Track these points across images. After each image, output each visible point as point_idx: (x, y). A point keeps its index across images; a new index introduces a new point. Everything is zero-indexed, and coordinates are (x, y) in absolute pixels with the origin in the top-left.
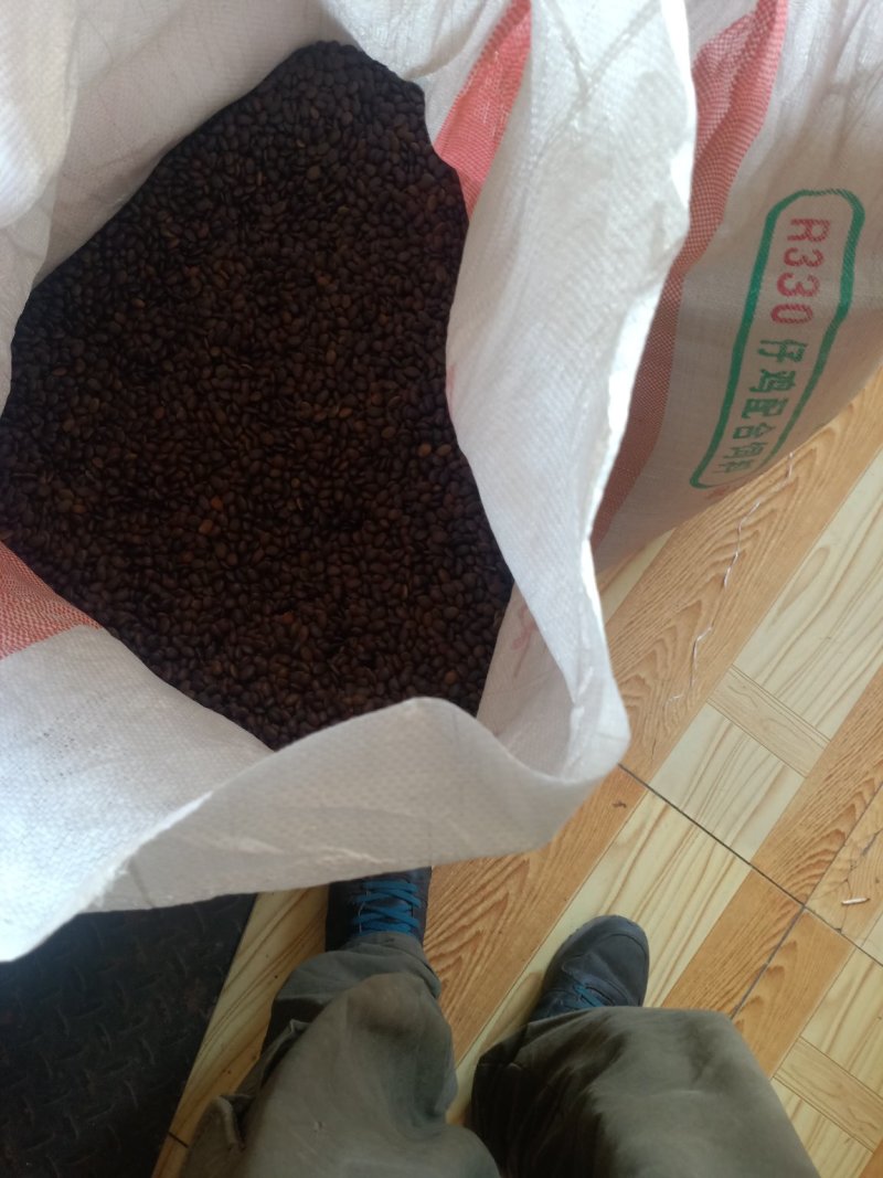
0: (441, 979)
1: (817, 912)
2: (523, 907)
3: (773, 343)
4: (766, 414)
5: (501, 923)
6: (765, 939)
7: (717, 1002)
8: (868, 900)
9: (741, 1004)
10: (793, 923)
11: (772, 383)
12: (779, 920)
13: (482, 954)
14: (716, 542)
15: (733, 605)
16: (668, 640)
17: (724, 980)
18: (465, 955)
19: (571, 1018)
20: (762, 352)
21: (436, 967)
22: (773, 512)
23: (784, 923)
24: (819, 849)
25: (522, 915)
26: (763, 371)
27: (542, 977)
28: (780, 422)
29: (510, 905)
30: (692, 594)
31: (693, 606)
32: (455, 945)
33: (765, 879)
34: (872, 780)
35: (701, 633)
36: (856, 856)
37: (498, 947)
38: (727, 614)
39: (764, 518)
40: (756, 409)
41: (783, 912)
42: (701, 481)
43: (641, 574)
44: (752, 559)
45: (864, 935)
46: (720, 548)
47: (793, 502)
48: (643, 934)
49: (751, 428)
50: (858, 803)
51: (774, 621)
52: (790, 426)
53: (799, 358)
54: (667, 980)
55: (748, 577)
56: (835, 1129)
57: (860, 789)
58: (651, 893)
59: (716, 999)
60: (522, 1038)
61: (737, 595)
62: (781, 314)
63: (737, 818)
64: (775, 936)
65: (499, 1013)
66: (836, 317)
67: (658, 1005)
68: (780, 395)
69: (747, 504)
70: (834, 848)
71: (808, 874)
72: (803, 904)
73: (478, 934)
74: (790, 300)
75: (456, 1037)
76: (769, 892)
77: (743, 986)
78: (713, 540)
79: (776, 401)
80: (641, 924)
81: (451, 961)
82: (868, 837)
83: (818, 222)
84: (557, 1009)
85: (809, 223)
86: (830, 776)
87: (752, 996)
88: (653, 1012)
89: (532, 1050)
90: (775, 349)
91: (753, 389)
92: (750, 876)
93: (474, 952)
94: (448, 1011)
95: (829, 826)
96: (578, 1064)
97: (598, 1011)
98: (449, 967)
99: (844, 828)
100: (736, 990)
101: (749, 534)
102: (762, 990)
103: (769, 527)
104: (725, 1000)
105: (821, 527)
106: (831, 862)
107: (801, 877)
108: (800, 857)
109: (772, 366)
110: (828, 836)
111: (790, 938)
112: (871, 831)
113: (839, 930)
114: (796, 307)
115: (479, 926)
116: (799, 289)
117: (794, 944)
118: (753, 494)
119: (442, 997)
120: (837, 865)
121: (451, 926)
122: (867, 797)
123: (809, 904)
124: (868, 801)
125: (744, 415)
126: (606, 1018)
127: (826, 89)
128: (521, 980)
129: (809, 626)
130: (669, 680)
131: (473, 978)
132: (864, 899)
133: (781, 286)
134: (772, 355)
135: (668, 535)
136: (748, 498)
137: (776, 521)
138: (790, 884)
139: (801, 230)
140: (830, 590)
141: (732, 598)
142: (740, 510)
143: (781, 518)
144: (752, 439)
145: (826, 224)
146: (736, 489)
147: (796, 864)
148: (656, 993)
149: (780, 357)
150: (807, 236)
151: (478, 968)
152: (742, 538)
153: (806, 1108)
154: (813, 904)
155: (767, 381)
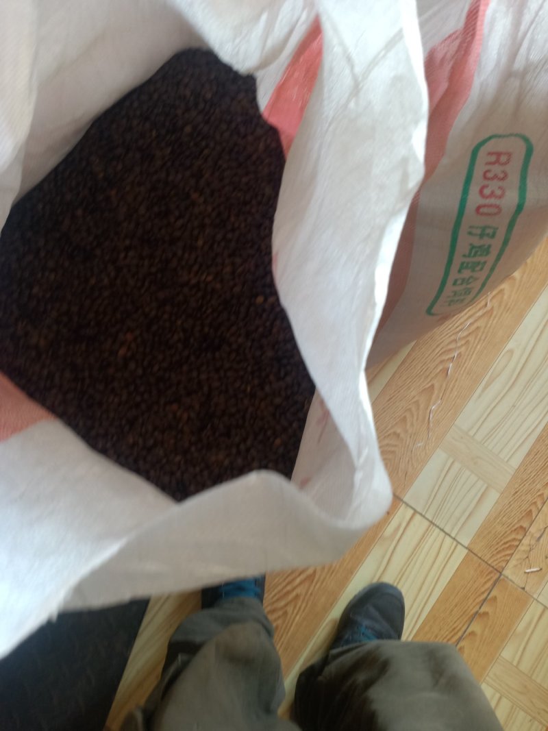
0: (274, 625)
1: (510, 577)
2: (325, 579)
3: (477, 228)
4: (473, 270)
5: (312, 588)
6: (478, 594)
7: (447, 636)
8: (541, 569)
9: (462, 636)
10: (494, 585)
11: (476, 252)
12: (485, 583)
13: (300, 608)
14: (443, 348)
15: (454, 386)
16: (414, 409)
17: (452, 621)
18: (290, 609)
19: (356, 647)
20: (470, 233)
21: (271, 617)
22: (478, 328)
23: (489, 585)
24: (510, 538)
25: (324, 584)
26: (471, 244)
27: (338, 621)
28: (482, 275)
29: (317, 577)
30: (429, 380)
31: (429, 387)
32: (282, 603)
33: (476, 558)
34: (542, 494)
35: (434, 404)
36: (533, 542)
37: (310, 603)
38: (450, 393)
39: (473, 332)
40: (467, 268)
41: (488, 577)
42: (433, 311)
43: (396, 368)
44: (465, 357)
45: (539, 591)
46: (445, 352)
47: (490, 322)
48: (400, 594)
49: (463, 280)
50: (534, 509)
51: (480, 396)
52: (488, 277)
53: (493, 236)
54: (416, 622)
55: (463, 369)
56: (522, 714)
57: (535, 500)
58: (405, 567)
59: (447, 633)
60: (326, 661)
61: (456, 380)
62: (482, 210)
63: (459, 519)
64: (483, 593)
65: (312, 644)
66: (516, 211)
67: (410, 639)
68: (482, 259)
69: (461, 324)
70: (519, 537)
71: (503, 554)
72: (501, 573)
73: (297, 596)
74: (487, 201)
75: (283, 662)
76: (479, 565)
77: (463, 625)
78: (441, 347)
79: (479, 263)
80: (399, 587)
81: (280, 613)
82: (540, 530)
83: (505, 154)
84: (347, 642)
85: (499, 154)
86: (516, 492)
87: (470, 630)
88: (407, 644)
89: (332, 669)
90: (479, 231)
91: (464, 256)
92: (467, 556)
93: (295, 607)
94: (279, 645)
95: (516, 524)
96: (361, 677)
97: (372, 643)
98: (279, 617)
99: (525, 525)
100: (458, 628)
101: (463, 342)
102: (476, 627)
103: (475, 339)
104: (453, 633)
105: (509, 336)
106: (518, 546)
107: (499, 556)
108: (498, 543)
109: (476, 241)
110: (515, 530)
111: (494, 593)
112: (542, 526)
113: (523, 588)
114: (490, 206)
115: (298, 591)
116: (492, 194)
117: (495, 598)
118: (465, 317)
119: (276, 637)
120: (521, 548)
121: (279, 592)
122: (539, 506)
123: (504, 572)
124: (540, 507)
125: (459, 271)
126: (378, 647)
127: (508, 75)
128: (324, 625)
129: (502, 398)
130: (415, 434)
131: (294, 625)
132: (538, 569)
133: (481, 192)
134: (476, 235)
135: (413, 344)
136: (462, 320)
137: (480, 334)
138: (491, 560)
139: (493, 158)
140: (515, 376)
141: (453, 382)
142: (457, 327)
143: (483, 332)
144: (464, 286)
145: (509, 155)
146: (454, 316)
147: (496, 548)
148: (410, 630)
149: (481, 236)
150: (497, 162)
151: (298, 617)
152: (459, 344)
153: (504, 701)
154: (507, 572)
155: (473, 251)
